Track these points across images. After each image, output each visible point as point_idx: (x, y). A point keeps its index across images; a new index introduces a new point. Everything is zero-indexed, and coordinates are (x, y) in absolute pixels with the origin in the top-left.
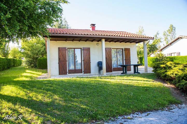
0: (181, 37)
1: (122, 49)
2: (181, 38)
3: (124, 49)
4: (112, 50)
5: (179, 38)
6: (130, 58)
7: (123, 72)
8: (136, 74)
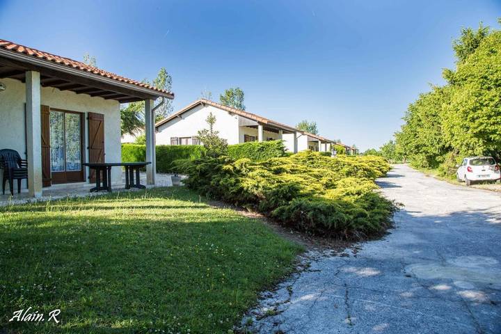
0: (205, 101)
1: (82, 114)
2: (204, 104)
3: (86, 116)
4: (51, 112)
5: (200, 104)
6: (103, 142)
7: (98, 185)
8: (132, 189)
